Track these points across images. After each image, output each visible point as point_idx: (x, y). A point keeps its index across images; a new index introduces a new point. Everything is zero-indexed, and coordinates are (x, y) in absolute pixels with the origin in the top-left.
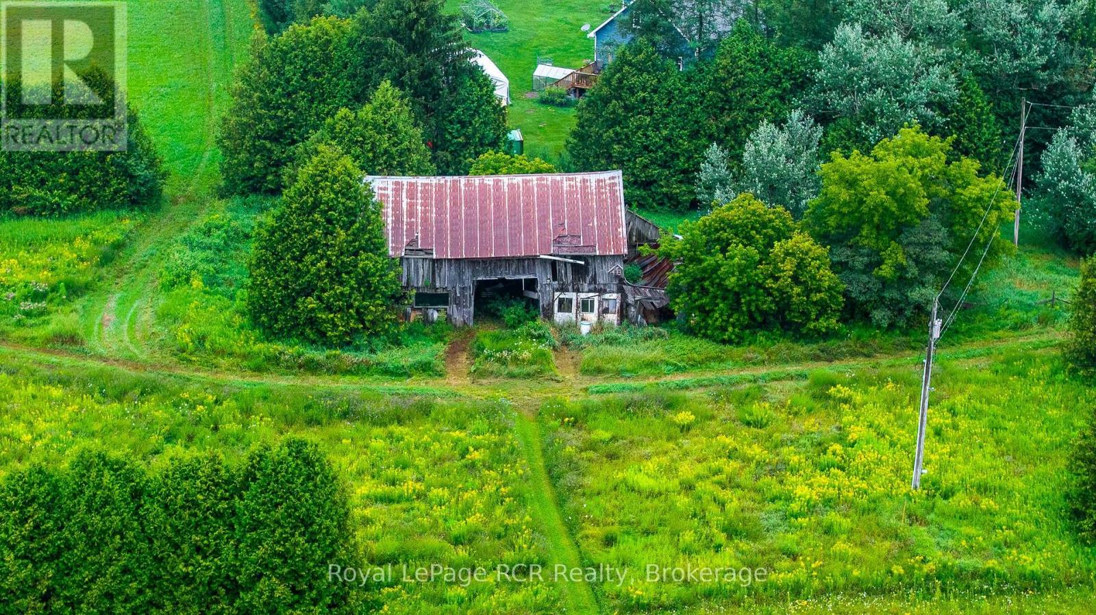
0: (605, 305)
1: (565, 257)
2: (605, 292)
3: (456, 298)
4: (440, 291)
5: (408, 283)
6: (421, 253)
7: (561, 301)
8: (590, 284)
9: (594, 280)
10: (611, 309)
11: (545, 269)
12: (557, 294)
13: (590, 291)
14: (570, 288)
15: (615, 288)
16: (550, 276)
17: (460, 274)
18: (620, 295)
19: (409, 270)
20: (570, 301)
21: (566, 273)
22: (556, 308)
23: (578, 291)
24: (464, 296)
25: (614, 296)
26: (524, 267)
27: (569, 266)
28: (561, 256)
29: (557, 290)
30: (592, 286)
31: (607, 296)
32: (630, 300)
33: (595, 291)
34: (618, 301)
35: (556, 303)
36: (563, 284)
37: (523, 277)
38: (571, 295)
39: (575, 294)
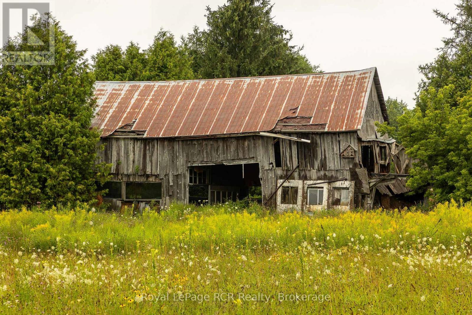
0: (337, 196)
1: (290, 134)
2: (337, 180)
3: (169, 187)
4: (152, 180)
5: (117, 169)
6: (132, 134)
7: (285, 191)
8: (319, 170)
9: (323, 166)
10: (343, 200)
11: (267, 150)
12: (280, 181)
13: (319, 178)
14: (296, 174)
15: (347, 175)
16: (273, 160)
17: (173, 158)
18: (353, 183)
19: (118, 154)
20: (295, 190)
21: (291, 157)
22: (279, 199)
23: (305, 178)
24: (178, 185)
25: (347, 184)
26: (243, 148)
27: (294, 149)
28: (284, 133)
29: (281, 178)
30: (322, 173)
31: (338, 184)
32: (365, 188)
33: (325, 177)
34: (352, 189)
35: (279, 192)
36: (288, 170)
37: (243, 163)
38: (297, 183)
39: (301, 182)
